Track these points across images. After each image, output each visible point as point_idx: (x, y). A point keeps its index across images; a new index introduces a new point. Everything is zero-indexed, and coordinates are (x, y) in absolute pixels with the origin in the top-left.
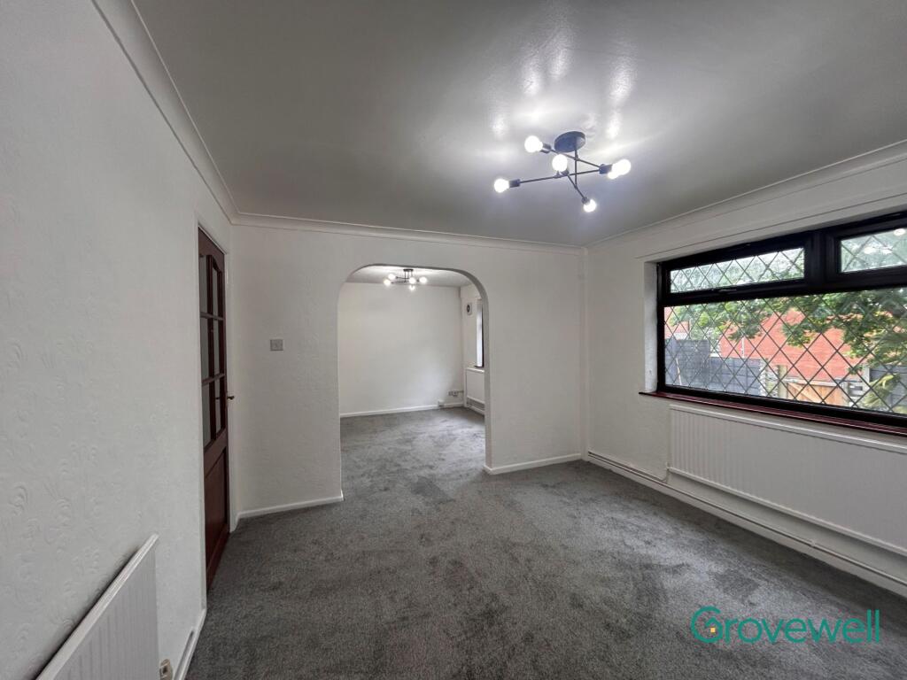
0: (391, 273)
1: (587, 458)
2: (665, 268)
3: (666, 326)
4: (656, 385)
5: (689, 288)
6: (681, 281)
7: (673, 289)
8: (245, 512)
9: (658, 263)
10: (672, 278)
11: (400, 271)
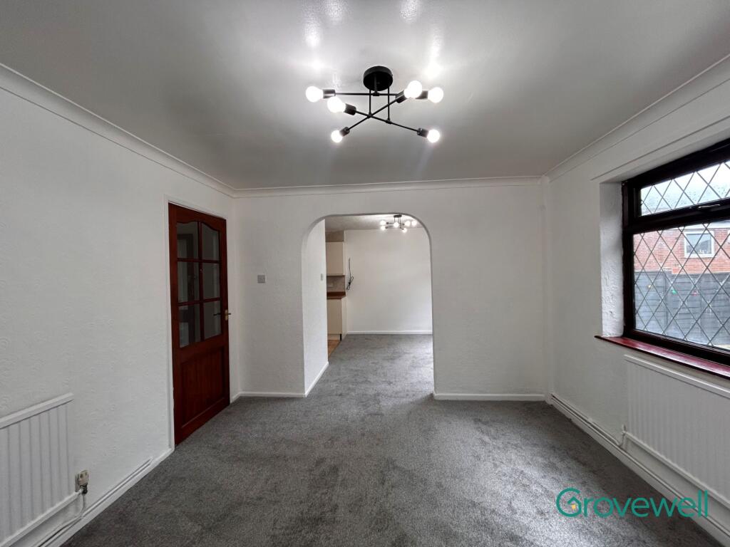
0: (382, 220)
1: (550, 402)
2: (632, 187)
3: (635, 257)
4: (622, 328)
5: (664, 208)
6: (654, 199)
7: (645, 211)
8: (243, 393)
9: (623, 182)
10: (643, 198)
11: (390, 218)
